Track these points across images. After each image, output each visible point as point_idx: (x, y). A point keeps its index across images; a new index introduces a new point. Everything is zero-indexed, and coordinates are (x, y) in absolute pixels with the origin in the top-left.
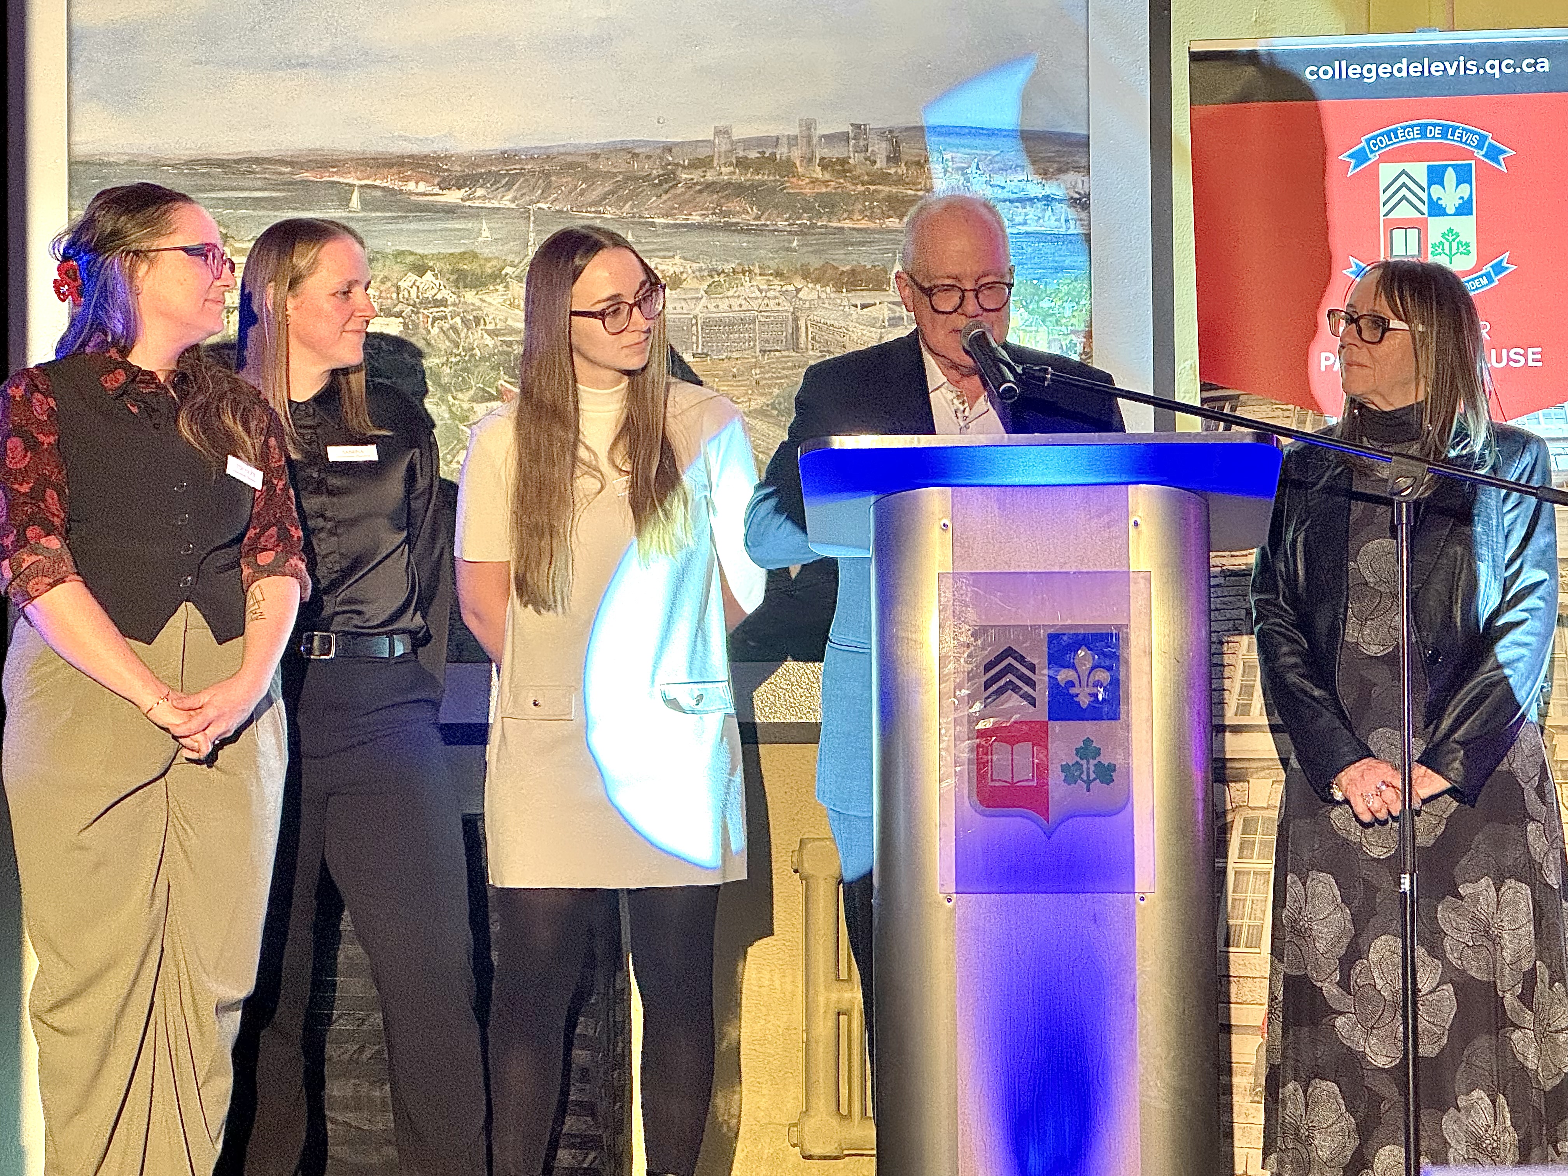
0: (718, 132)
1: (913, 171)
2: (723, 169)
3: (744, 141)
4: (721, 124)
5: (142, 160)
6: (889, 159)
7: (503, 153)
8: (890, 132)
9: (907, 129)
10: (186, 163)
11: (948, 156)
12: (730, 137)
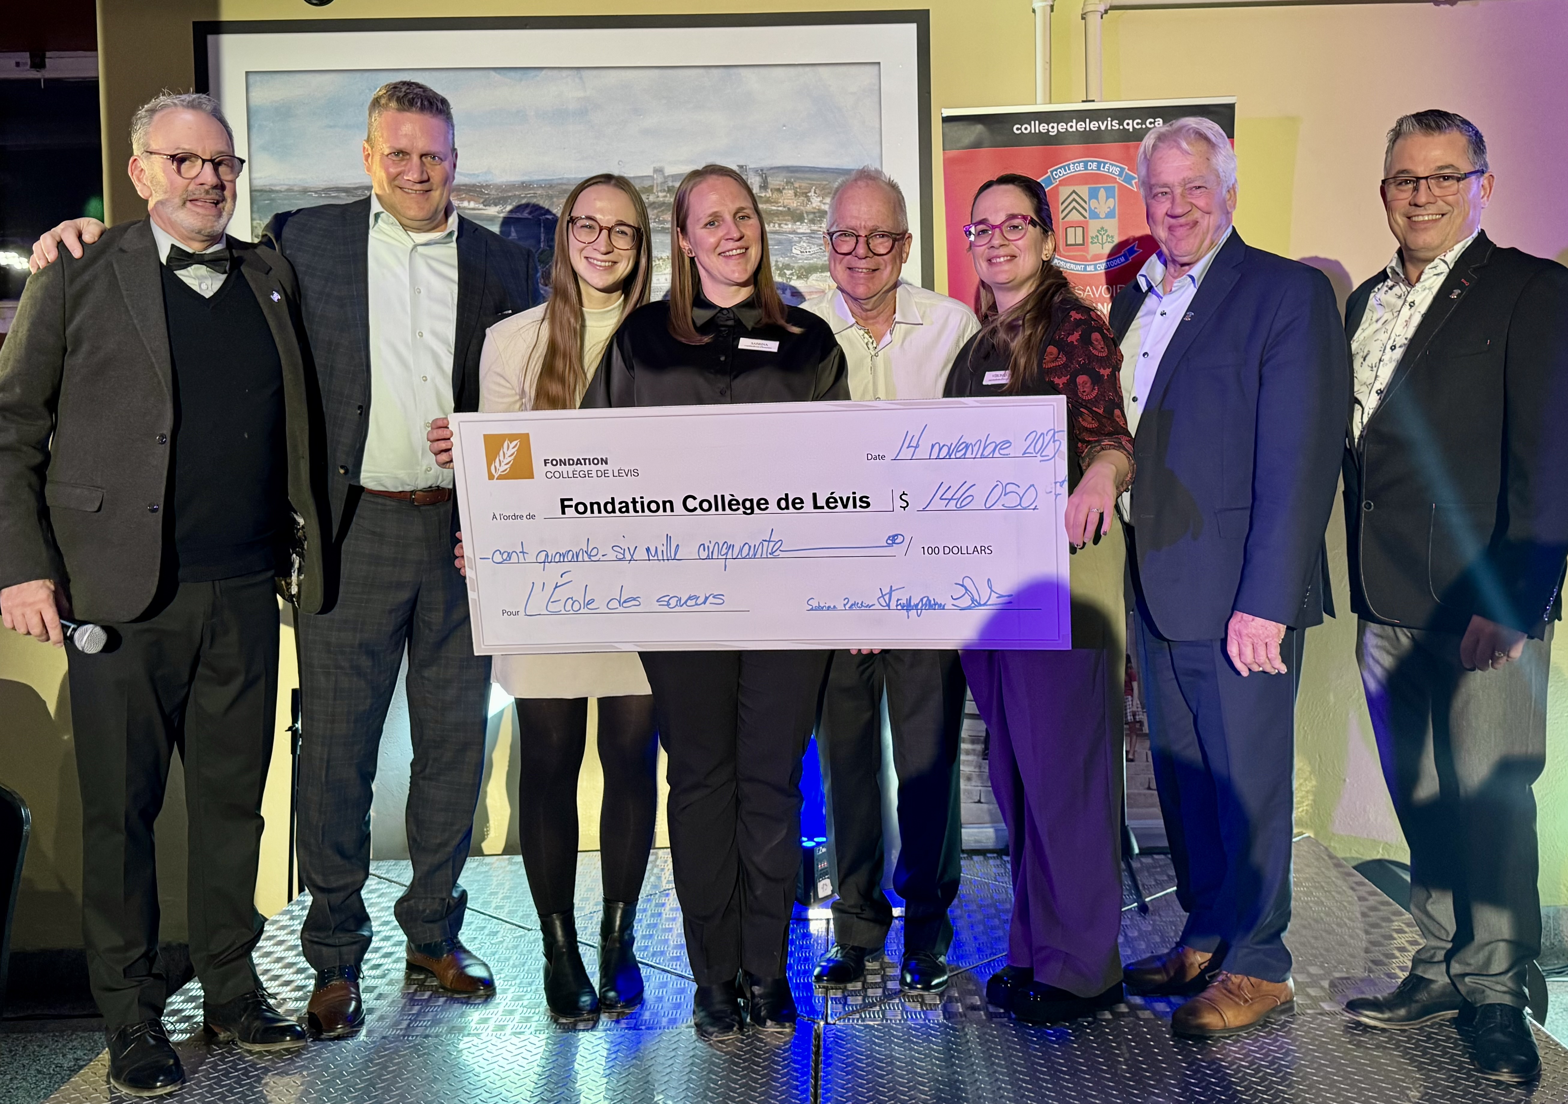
0: (656, 171)
1: (775, 195)
2: (660, 194)
3: (673, 176)
4: (657, 165)
5: (296, 188)
6: (760, 187)
7: (523, 183)
8: (762, 170)
9: (772, 169)
10: (323, 190)
11: (797, 185)
12: (663, 174)
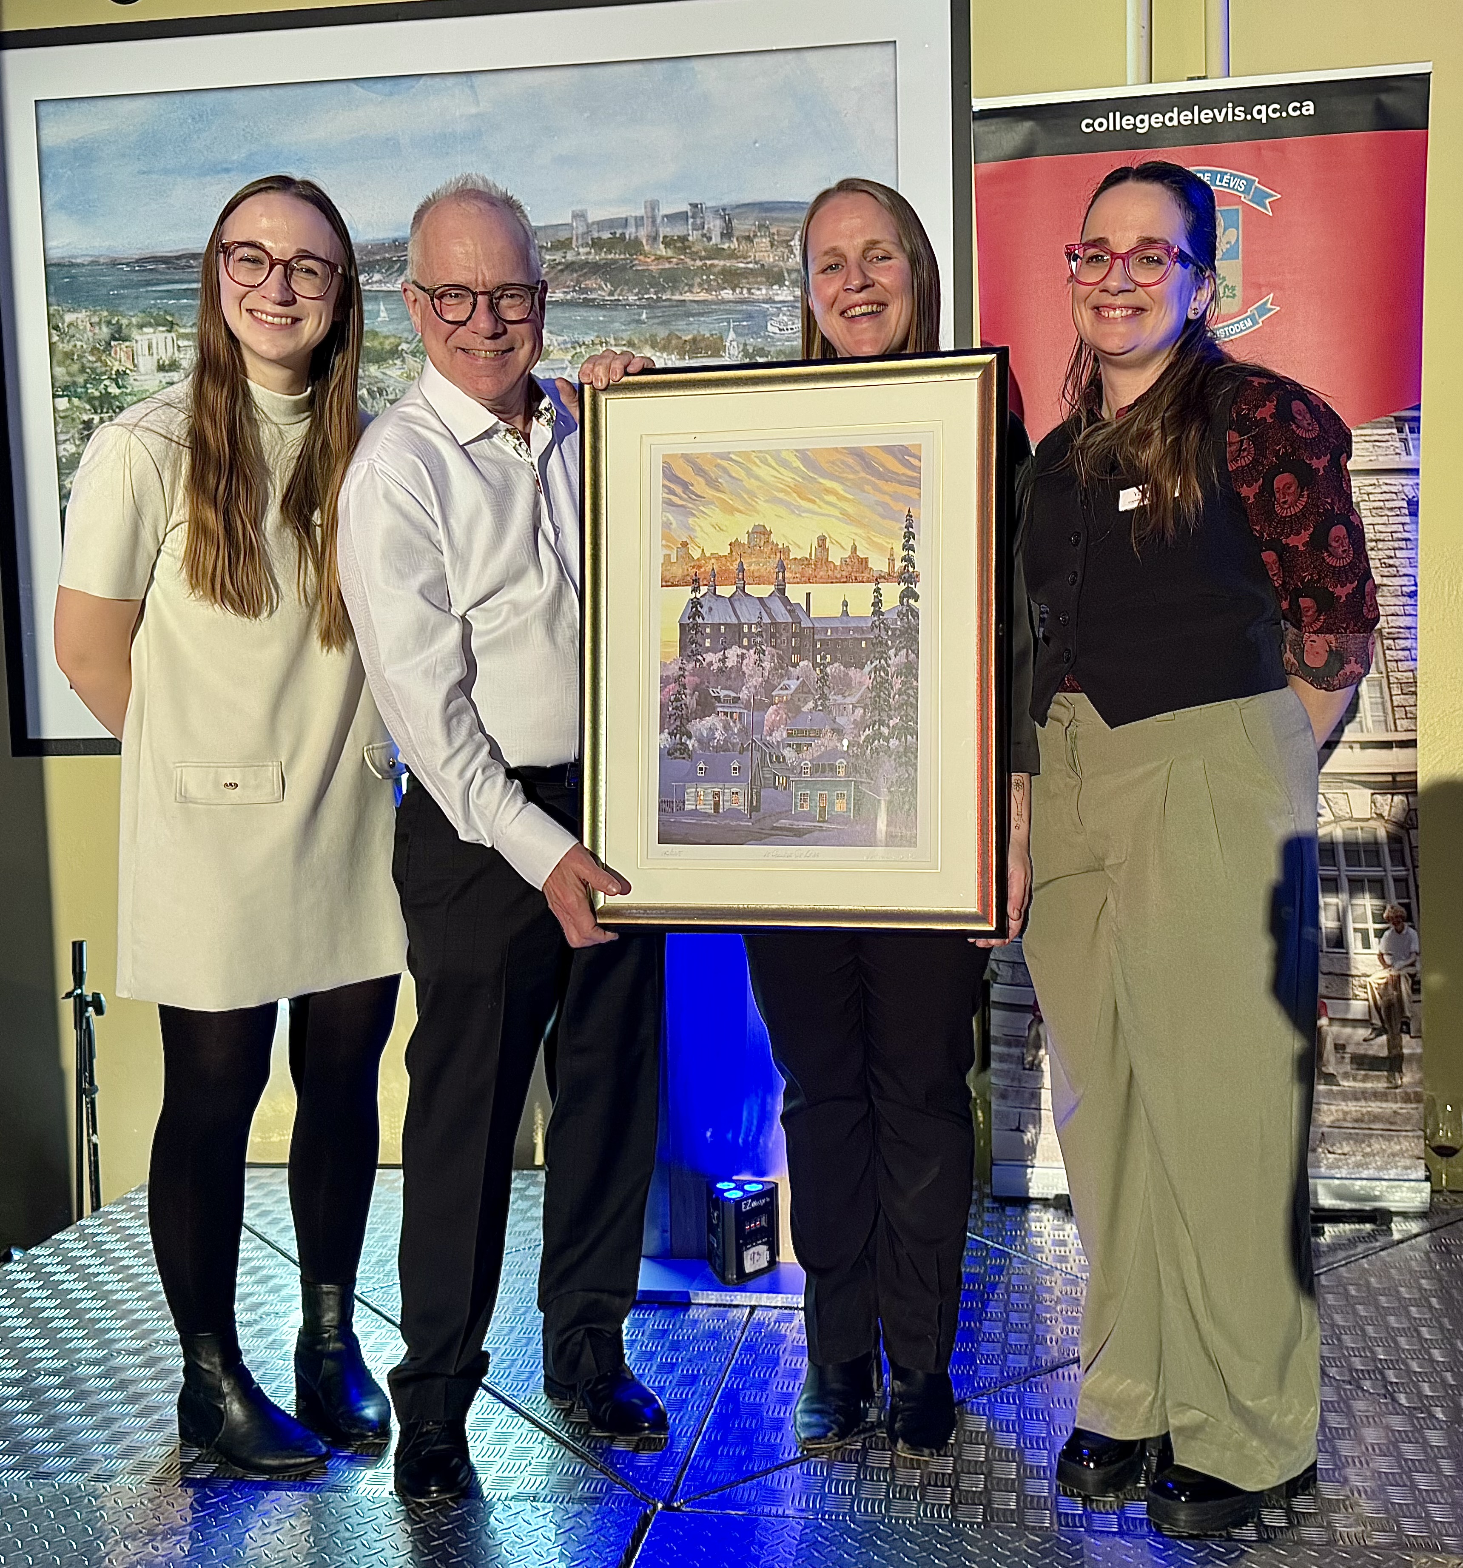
0: (575, 216)
1: (744, 246)
2: (581, 250)
3: (598, 223)
4: (578, 208)
5: (102, 260)
6: (722, 234)
7: (394, 241)
8: (724, 210)
9: (738, 207)
10: (137, 261)
11: (773, 230)
12: (586, 220)
